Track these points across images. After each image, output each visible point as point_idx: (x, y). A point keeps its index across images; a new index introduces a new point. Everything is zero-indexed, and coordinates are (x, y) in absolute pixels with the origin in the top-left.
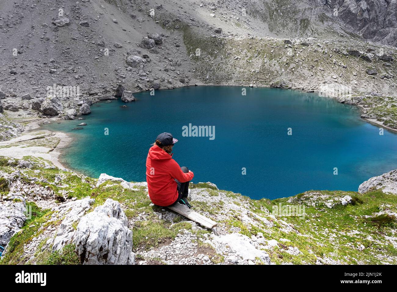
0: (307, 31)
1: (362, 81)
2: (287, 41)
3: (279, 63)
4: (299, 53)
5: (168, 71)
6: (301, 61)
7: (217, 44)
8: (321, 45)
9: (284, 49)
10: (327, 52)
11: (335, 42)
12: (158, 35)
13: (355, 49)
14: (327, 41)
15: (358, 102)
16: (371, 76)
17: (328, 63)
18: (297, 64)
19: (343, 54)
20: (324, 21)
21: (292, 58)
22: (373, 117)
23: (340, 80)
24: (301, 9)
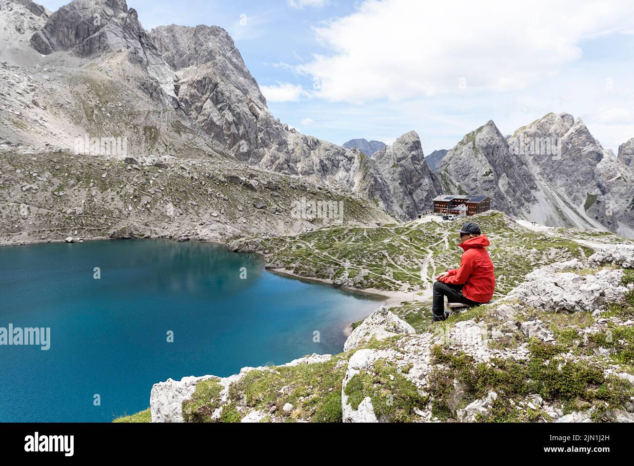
0: (157, 145)
1: (252, 218)
2: (130, 159)
3: (121, 196)
4: (153, 178)
6: (159, 192)
8: (186, 167)
9: (126, 172)
10: (197, 178)
11: (205, 164)
13: (234, 174)
14: (194, 162)
15: (256, 248)
16: (260, 210)
17: (201, 194)
18: (153, 196)
19: (220, 181)
20: (182, 133)
21: (143, 187)
22: (280, 265)
23: (223, 218)
24: (141, 110)
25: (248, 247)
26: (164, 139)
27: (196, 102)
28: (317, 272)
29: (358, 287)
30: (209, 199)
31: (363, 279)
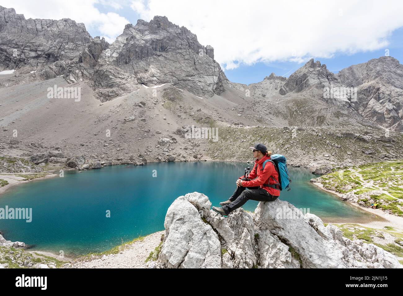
0: (323, 125)
1: (358, 160)
2: (286, 127)
3: (276, 144)
5: (187, 149)
6: (295, 142)
7: (230, 131)
8: (315, 130)
9: (282, 134)
10: (321, 135)
13: (350, 132)
15: (327, 172)
16: (368, 155)
17: (321, 144)
18: (291, 144)
19: (337, 136)
20: (339, 117)
21: (288, 140)
22: (319, 181)
23: (332, 158)
24: (317, 109)
25: (321, 171)
26: (328, 122)
27: (363, 102)
28: (336, 187)
30: (326, 147)
31: (369, 198)
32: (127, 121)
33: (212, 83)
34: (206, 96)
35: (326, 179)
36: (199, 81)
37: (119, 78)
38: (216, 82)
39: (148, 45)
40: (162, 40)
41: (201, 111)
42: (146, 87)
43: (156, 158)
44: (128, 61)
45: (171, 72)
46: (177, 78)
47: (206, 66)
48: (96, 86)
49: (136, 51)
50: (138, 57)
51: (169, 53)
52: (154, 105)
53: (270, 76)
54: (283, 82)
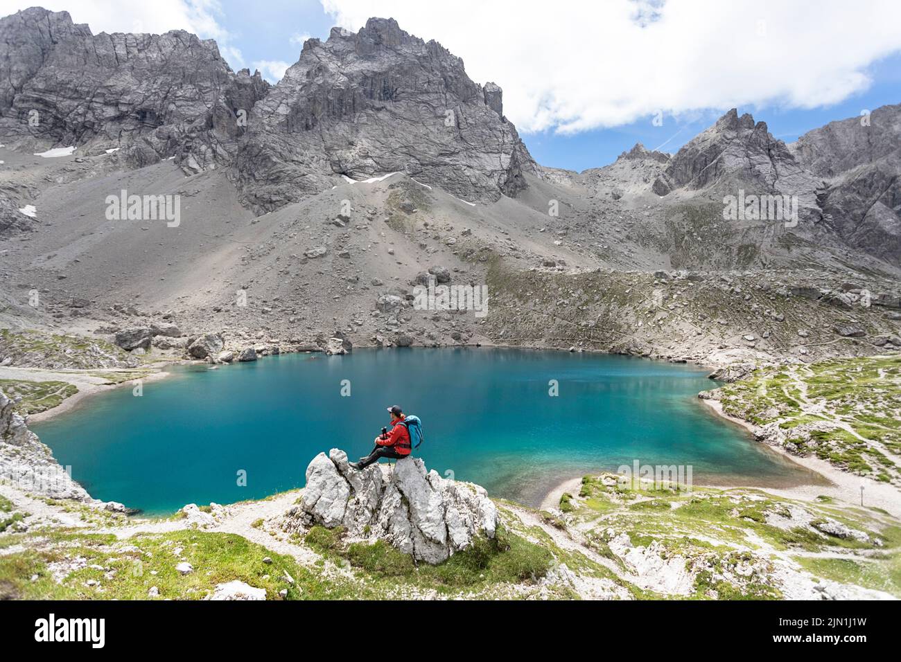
0: (751, 265)
2: (660, 273)
3: (636, 311)
4: (679, 293)
5: (438, 321)
6: (680, 307)
7: (534, 281)
9: (651, 287)
10: (739, 291)
12: (443, 269)
13: (810, 285)
14: (747, 273)
15: (741, 376)
16: (847, 338)
17: (738, 311)
18: (671, 312)
20: (792, 248)
23: (762, 344)
24: (740, 228)
25: (728, 374)
27: (853, 210)
29: (789, 450)
30: (749, 318)
31: (807, 436)
32: (310, 258)
33: (496, 169)
34: (483, 200)
35: (732, 393)
36: (468, 166)
37: (293, 161)
38: (505, 167)
39: (354, 85)
40: (385, 73)
41: (471, 234)
42: (352, 181)
43: (371, 338)
44: (310, 124)
45: (405, 147)
46: (419, 160)
47: (484, 130)
48: (243, 180)
49: (327, 99)
50: (333, 113)
51: (401, 103)
52: (369, 221)
53: (632, 152)
54: (662, 165)
